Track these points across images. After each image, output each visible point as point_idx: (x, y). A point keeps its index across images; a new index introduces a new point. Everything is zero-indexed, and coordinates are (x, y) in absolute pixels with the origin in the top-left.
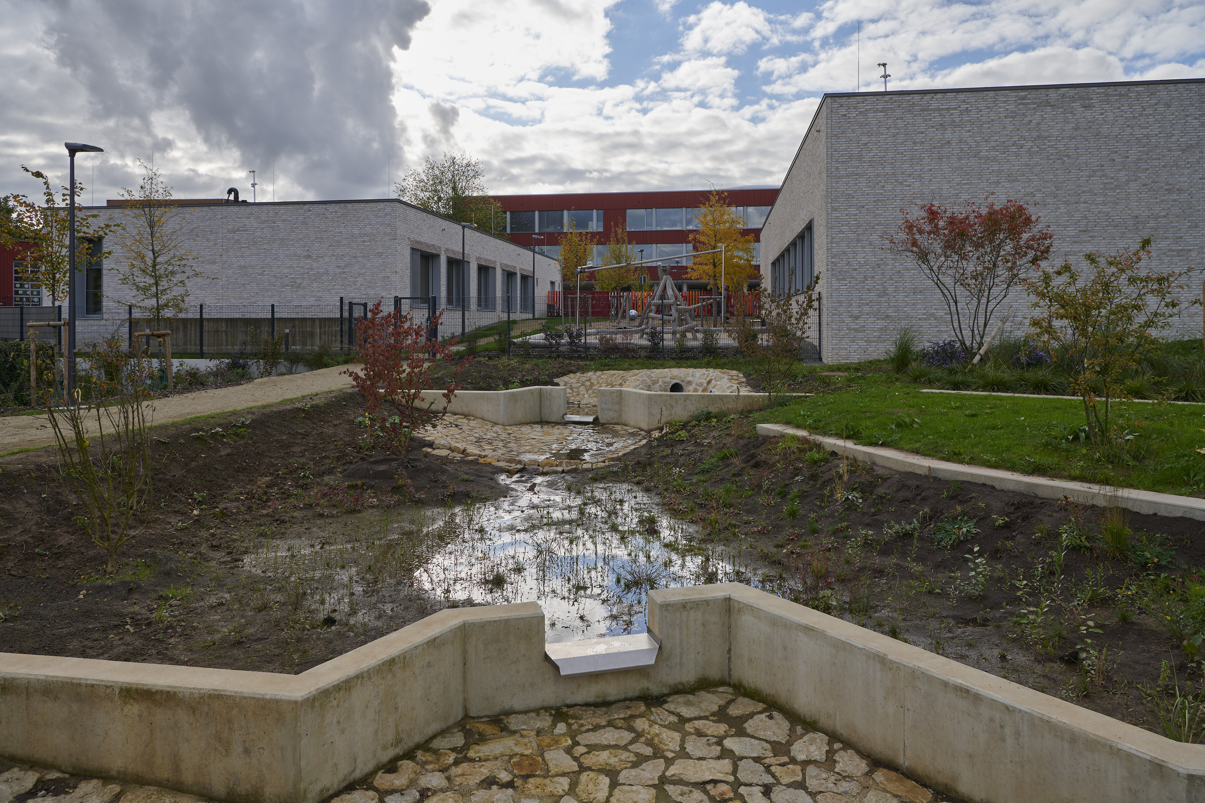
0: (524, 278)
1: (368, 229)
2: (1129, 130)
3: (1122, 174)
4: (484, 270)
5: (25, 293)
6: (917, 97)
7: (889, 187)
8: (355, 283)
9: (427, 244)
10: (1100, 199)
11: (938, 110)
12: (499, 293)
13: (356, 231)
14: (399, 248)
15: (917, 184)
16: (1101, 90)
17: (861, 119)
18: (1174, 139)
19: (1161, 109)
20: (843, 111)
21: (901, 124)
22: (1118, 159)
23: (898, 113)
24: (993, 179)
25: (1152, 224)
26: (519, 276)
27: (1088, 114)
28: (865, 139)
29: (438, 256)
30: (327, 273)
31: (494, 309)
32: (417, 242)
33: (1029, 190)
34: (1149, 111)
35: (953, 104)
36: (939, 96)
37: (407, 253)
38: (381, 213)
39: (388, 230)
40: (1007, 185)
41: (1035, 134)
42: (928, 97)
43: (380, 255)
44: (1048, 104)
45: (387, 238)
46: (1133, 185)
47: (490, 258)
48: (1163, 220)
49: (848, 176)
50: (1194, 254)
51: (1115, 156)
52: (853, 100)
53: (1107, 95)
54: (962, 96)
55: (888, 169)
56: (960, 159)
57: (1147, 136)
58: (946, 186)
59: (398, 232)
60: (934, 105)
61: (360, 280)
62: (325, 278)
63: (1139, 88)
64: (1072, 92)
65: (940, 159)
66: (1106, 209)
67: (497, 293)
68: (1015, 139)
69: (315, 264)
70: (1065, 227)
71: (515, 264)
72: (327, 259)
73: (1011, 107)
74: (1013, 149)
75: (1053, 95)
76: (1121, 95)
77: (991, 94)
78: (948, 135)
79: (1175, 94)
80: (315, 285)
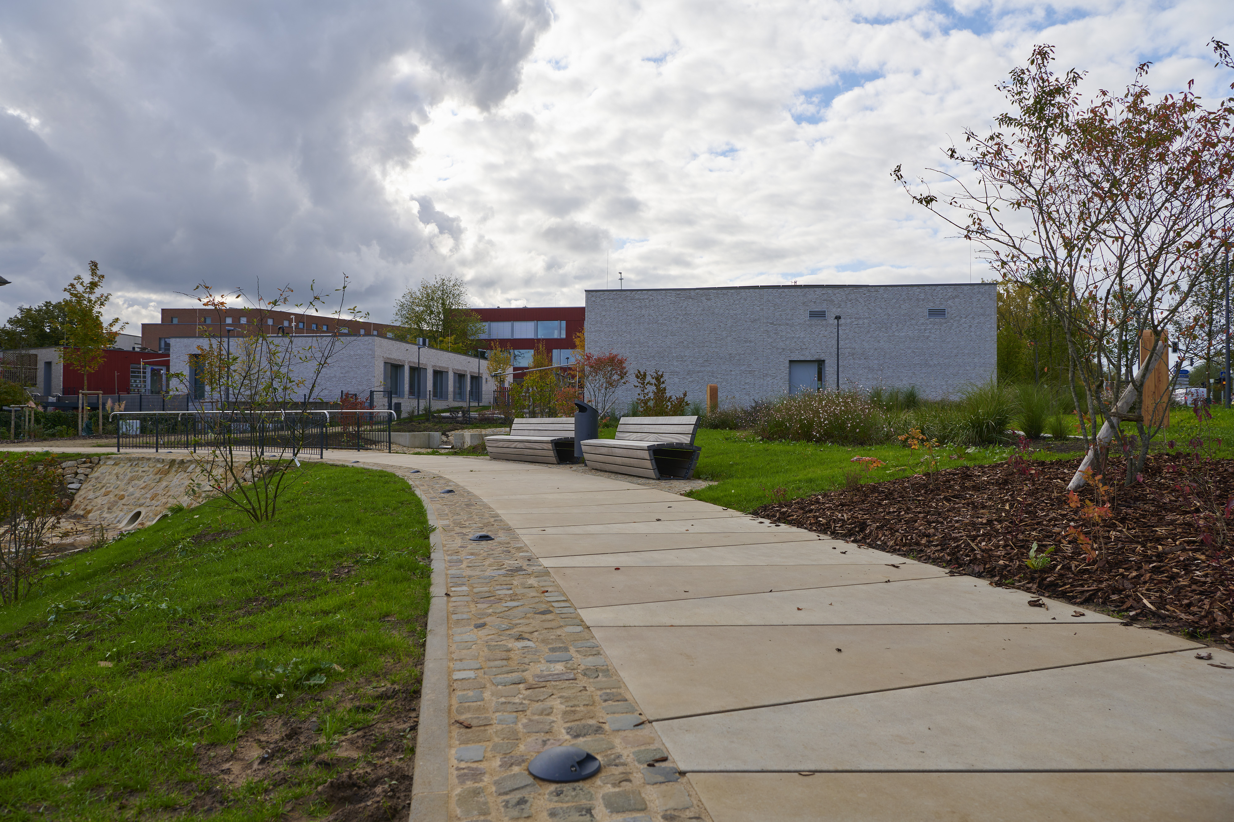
0: (472, 377)
1: (359, 352)
2: (727, 311)
3: (724, 333)
4: (439, 374)
5: (137, 386)
6: (629, 292)
7: (615, 337)
8: (351, 383)
9: (395, 360)
10: (714, 345)
11: (639, 299)
12: (451, 388)
13: (352, 353)
14: (376, 363)
15: (628, 336)
16: (715, 291)
17: (602, 303)
18: (748, 316)
19: (742, 301)
20: (593, 299)
21: (621, 305)
22: (722, 326)
23: (620, 300)
24: (664, 334)
25: (737, 358)
26: (469, 376)
27: (709, 303)
28: (604, 313)
29: (403, 366)
30: (335, 376)
31: (447, 399)
32: (388, 358)
33: (681, 340)
34: (737, 302)
35: (646, 297)
36: (639, 292)
37: (382, 365)
38: (366, 343)
39: (370, 352)
40: (671, 337)
41: (684, 312)
42: (634, 293)
43: (365, 366)
44: (690, 297)
45: (370, 357)
46: (729, 338)
47: (444, 365)
48: (743, 356)
49: (596, 331)
50: (756, 373)
51: (721, 324)
52: (598, 293)
53: (718, 294)
54: (650, 293)
55: (615, 329)
56: (649, 324)
57: (736, 314)
58: (642, 337)
59: (376, 353)
60: (637, 297)
61: (354, 380)
62: (334, 379)
63: (733, 291)
64: (701, 292)
65: (639, 324)
66: (716, 350)
67: (449, 388)
68: (675, 314)
69: (328, 372)
70: (698, 358)
71: (466, 369)
72: (335, 369)
73: (673, 299)
74: (674, 319)
75: (692, 293)
76: (724, 294)
77: (664, 292)
78: (643, 312)
79: (749, 294)
80: (328, 383)
